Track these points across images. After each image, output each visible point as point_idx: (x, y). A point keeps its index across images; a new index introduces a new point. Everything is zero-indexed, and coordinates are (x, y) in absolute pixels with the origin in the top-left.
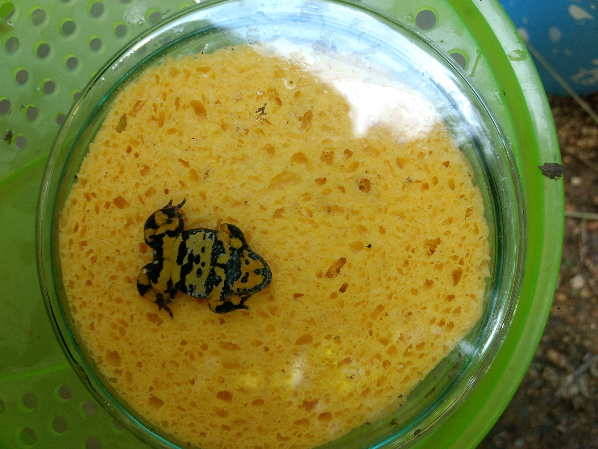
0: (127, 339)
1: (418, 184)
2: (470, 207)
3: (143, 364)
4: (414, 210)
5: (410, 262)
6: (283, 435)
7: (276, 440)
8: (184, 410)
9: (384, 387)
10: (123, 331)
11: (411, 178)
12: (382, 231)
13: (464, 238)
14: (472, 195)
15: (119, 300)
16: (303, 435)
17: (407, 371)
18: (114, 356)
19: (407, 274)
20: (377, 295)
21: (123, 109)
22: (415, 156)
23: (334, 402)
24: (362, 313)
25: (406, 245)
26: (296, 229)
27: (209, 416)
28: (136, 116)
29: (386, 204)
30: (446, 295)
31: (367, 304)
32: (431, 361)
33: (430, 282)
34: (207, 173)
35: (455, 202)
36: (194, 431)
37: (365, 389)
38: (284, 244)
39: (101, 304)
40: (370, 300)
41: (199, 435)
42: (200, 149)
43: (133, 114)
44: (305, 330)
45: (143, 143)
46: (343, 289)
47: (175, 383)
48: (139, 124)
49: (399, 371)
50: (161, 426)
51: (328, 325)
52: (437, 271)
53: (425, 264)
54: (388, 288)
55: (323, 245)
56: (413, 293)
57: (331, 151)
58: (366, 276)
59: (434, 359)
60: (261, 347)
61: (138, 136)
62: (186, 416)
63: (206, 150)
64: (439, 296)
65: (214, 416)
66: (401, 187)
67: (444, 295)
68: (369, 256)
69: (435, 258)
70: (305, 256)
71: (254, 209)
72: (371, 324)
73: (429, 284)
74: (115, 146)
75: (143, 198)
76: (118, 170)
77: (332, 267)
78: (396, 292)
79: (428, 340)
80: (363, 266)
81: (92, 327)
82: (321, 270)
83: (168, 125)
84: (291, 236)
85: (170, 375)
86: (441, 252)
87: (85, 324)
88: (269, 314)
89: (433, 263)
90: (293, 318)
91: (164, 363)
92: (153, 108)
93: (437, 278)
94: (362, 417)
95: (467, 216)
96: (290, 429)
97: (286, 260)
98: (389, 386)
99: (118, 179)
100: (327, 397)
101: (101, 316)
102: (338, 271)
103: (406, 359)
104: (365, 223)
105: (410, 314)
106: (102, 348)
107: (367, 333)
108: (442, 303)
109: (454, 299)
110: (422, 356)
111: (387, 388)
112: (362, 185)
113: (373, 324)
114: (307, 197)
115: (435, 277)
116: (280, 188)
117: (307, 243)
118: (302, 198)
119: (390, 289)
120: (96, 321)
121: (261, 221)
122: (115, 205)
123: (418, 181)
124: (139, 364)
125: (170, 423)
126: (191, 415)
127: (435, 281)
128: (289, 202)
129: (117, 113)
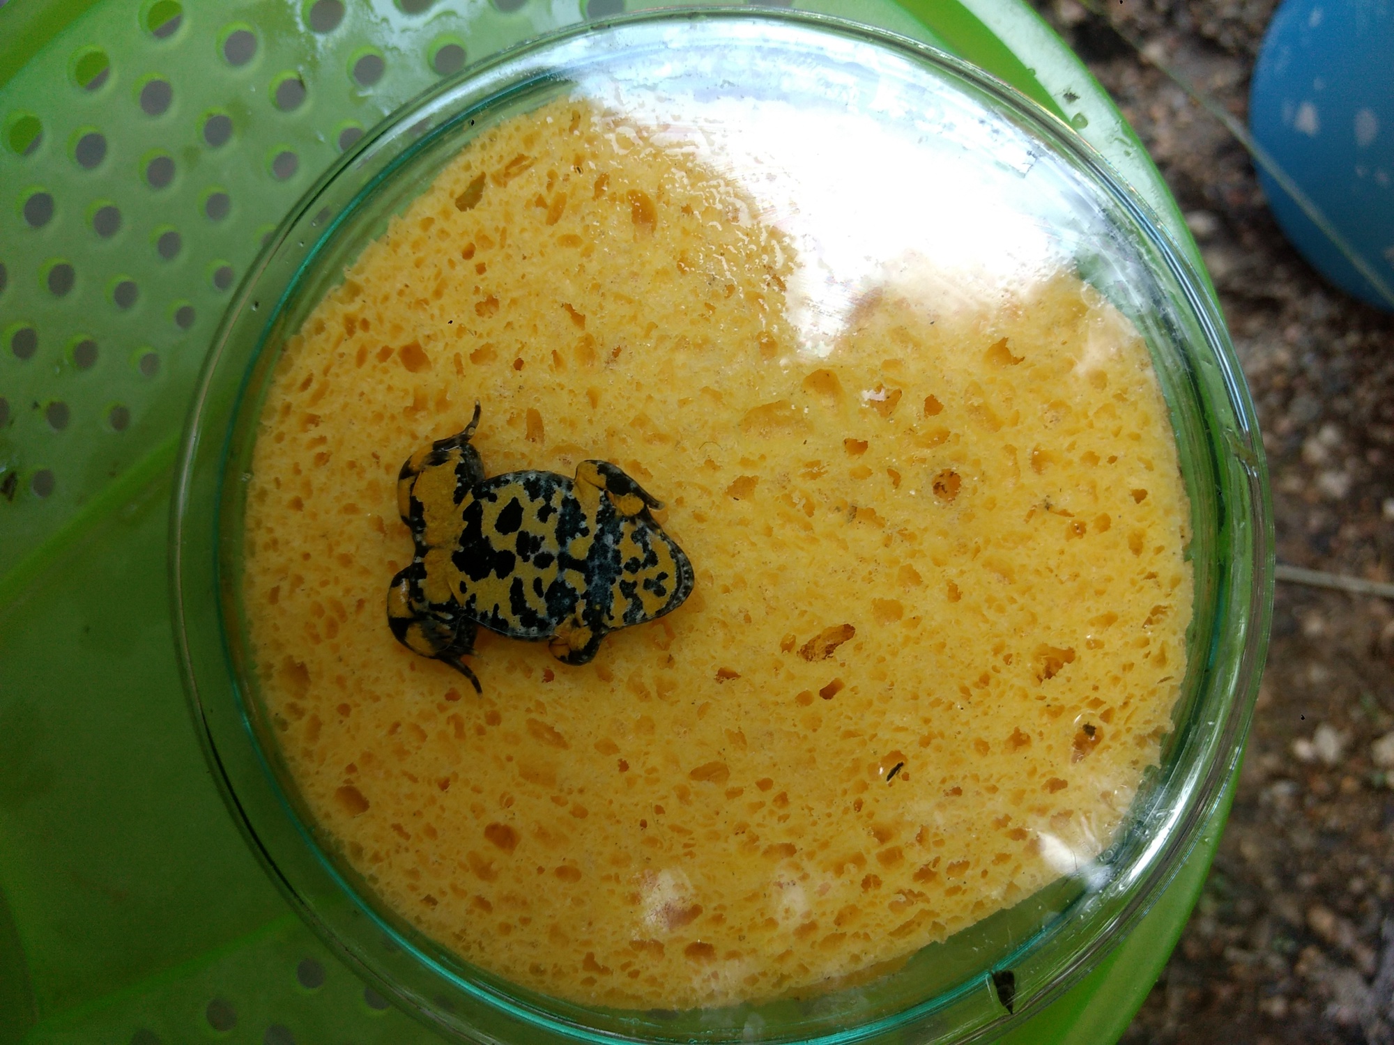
0: (335, 648)
1: (1062, 518)
2: (1163, 604)
3: (354, 712)
4: (1037, 572)
5: (992, 682)
6: (599, 960)
7: (580, 966)
8: (407, 837)
9: (849, 929)
10: (332, 627)
11: (1052, 502)
12: (955, 594)
13: (1129, 667)
14: (1175, 582)
15: (346, 560)
16: (642, 976)
17: (911, 912)
18: (299, 672)
19: (980, 703)
20: (899, 729)
21: (483, 162)
22: (1075, 456)
23: (732, 928)
24: (854, 756)
25: (997, 640)
26: (769, 531)
27: (455, 868)
28: (505, 185)
29: (980, 540)
30: (1048, 777)
31: (871, 740)
32: (971, 907)
33: (1024, 738)
34: (616, 353)
35: (1133, 583)
36: (413, 888)
37: (807, 922)
38: (733, 556)
39: (307, 556)
40: (880, 735)
41: (421, 901)
42: (618, 297)
43: (502, 178)
44: (719, 753)
45: (502, 247)
46: (828, 693)
47: (405, 774)
48: (507, 203)
49: (894, 907)
50: (346, 852)
51: (771, 758)
52: (1045, 719)
53: (1025, 696)
54: (927, 721)
55: (816, 584)
56: (978, 750)
57: (897, 388)
58: (888, 681)
59: (979, 905)
60: (615, 758)
61: (497, 229)
62: (407, 850)
63: (630, 302)
64: (1033, 772)
65: (468, 871)
66: (1024, 513)
67: (1044, 775)
68: (907, 640)
69: (1051, 689)
70: (768, 594)
71: (692, 459)
72: (864, 787)
73: (1019, 740)
74: (443, 233)
75: (463, 362)
76: (432, 285)
77: (819, 637)
78: (942, 735)
79: (978, 861)
80: (888, 657)
81: (274, 595)
82: (794, 637)
83: (568, 225)
84: (753, 544)
85: (401, 753)
86: (1069, 680)
87: (264, 584)
88: (654, 694)
89: (1043, 698)
90: (700, 719)
91: (397, 725)
92: (546, 180)
93: (1041, 734)
94: (783, 978)
95: (1149, 621)
96: (617, 953)
97: (726, 590)
98: (861, 932)
99: (425, 306)
100: (718, 912)
101: (299, 580)
102: (829, 650)
103: (917, 887)
104: (919, 567)
105: (957, 791)
106: (279, 646)
107: (850, 800)
108: (1033, 791)
109: (1063, 790)
110: (954, 891)
111: (856, 935)
112: (943, 482)
113: (870, 787)
114: (814, 470)
115: (1038, 730)
116: (761, 434)
117: (782, 568)
118: (803, 470)
119: (930, 724)
120: (285, 586)
121: (699, 491)
122: (399, 360)
123: (1065, 513)
124: (344, 709)
125: (368, 854)
126: (417, 851)
127: (1035, 738)
128: (772, 469)
129: (468, 167)
